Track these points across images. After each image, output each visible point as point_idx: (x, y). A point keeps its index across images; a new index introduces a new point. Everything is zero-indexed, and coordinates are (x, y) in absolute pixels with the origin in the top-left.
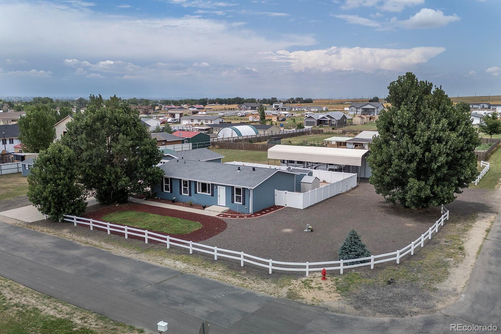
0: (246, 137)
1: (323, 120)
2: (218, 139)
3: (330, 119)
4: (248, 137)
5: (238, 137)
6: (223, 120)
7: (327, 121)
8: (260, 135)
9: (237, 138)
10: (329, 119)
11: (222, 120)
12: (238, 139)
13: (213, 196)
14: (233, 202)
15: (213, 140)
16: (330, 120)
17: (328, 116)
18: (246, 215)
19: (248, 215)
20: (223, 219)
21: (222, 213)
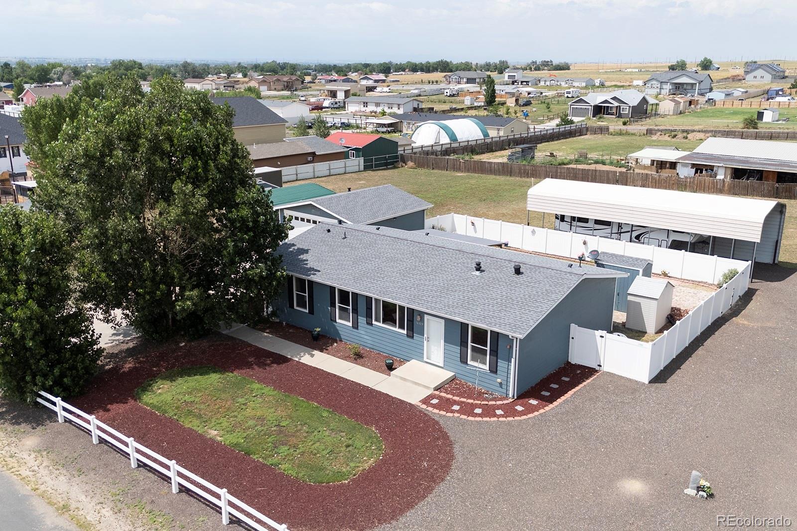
0: (466, 144)
1: (604, 106)
2: (412, 149)
3: (619, 104)
4: (470, 143)
5: (451, 144)
6: (420, 104)
7: (611, 107)
8: (492, 138)
9: (449, 146)
10: (616, 104)
11: (418, 104)
12: (450, 148)
13: (412, 337)
14: (464, 360)
15: (404, 150)
16: (617, 107)
17: (614, 98)
18: (501, 402)
19: (505, 402)
20: (441, 416)
21: (437, 393)
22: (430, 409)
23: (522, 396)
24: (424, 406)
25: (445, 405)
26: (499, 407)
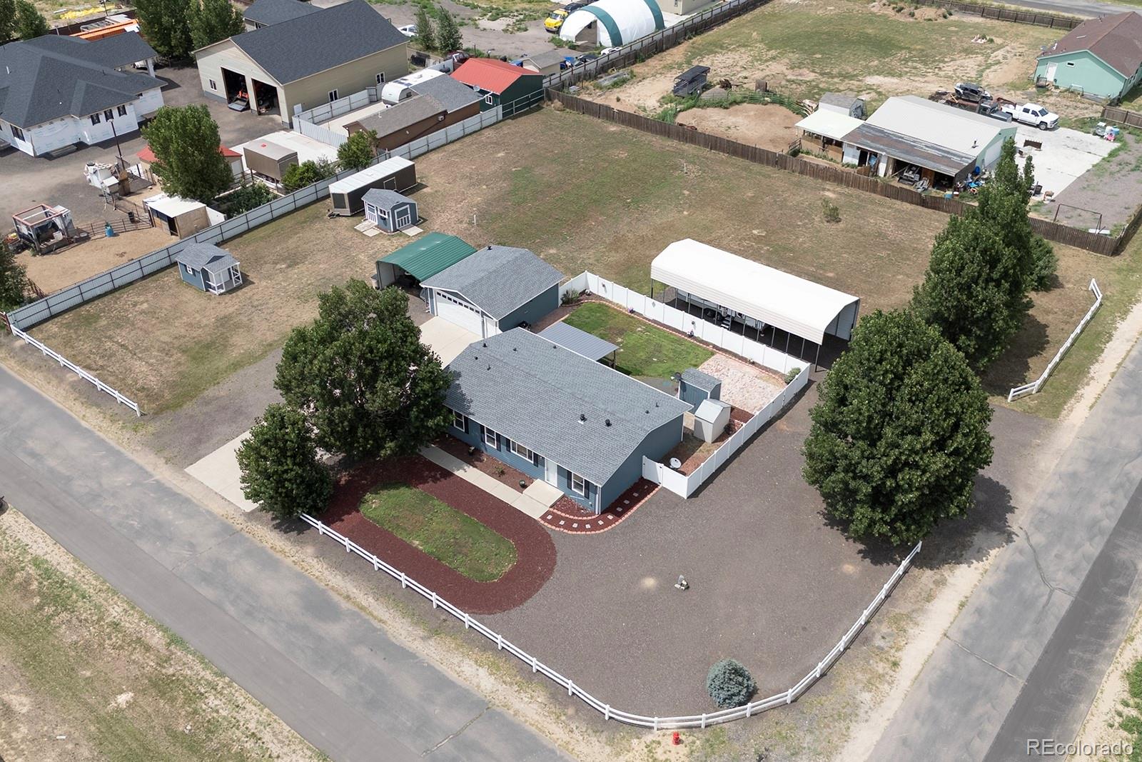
0: (628, 50)
2: (560, 76)
4: (633, 48)
8: (668, 30)
9: (606, 59)
12: (607, 62)
13: (538, 467)
14: (570, 488)
18: (590, 518)
19: (593, 517)
20: (552, 530)
21: (551, 509)
22: (546, 524)
23: (605, 511)
24: (542, 522)
25: (555, 520)
26: (588, 522)
